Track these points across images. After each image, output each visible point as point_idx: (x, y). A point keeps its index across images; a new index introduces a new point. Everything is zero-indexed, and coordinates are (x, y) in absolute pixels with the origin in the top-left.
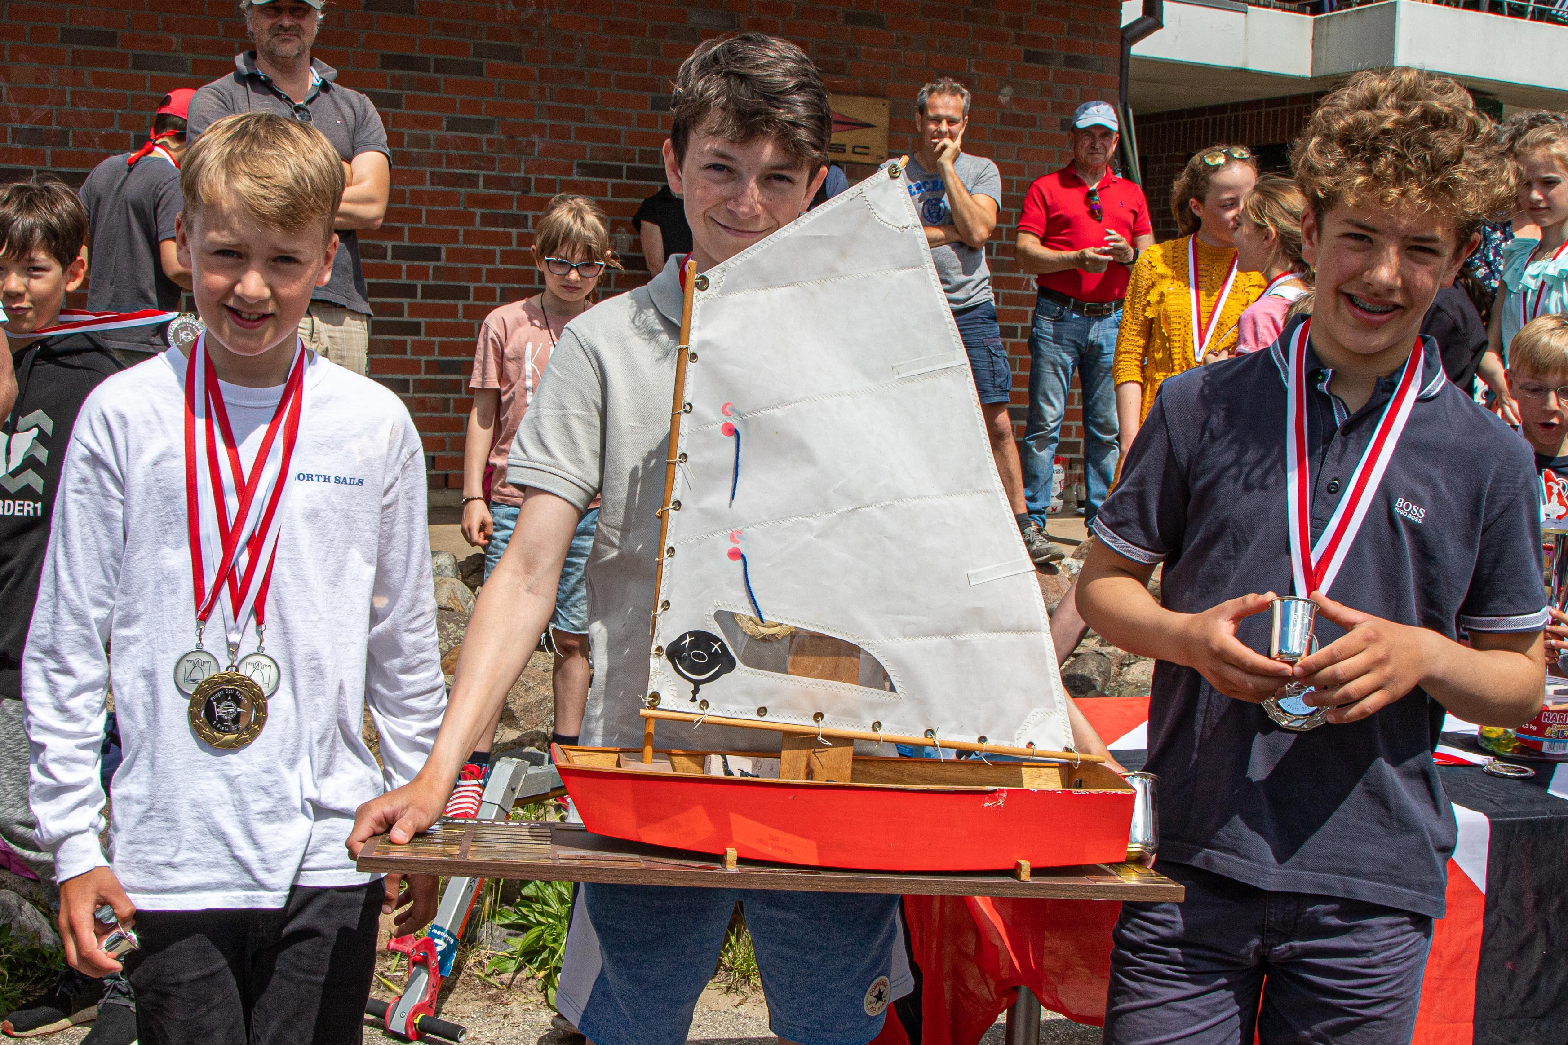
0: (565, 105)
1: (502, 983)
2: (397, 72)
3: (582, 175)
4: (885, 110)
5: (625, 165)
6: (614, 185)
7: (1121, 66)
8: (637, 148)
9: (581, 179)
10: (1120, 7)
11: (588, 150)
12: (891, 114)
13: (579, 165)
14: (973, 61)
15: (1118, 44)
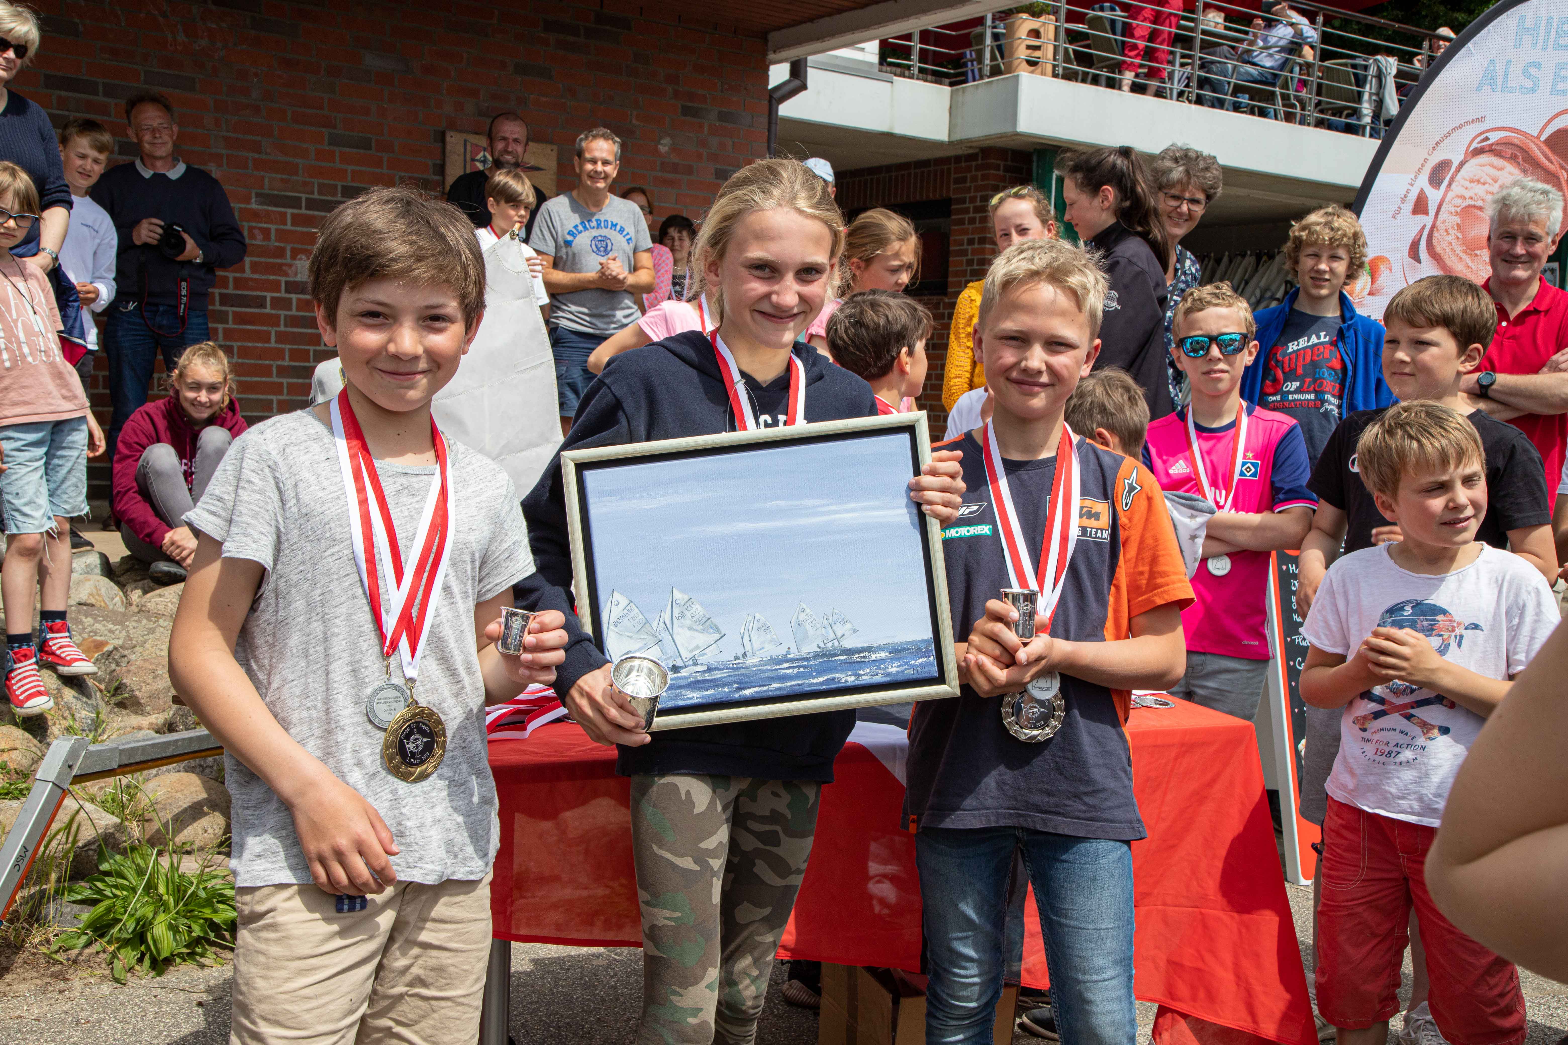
0: (241, 136)
1: (68, 960)
2: (63, 93)
3: (261, 204)
4: (554, 155)
5: (304, 196)
6: (293, 215)
7: (770, 123)
8: (316, 181)
9: (260, 207)
10: (768, 70)
11: (266, 180)
12: (559, 159)
13: (257, 195)
14: (635, 113)
15: (766, 102)
